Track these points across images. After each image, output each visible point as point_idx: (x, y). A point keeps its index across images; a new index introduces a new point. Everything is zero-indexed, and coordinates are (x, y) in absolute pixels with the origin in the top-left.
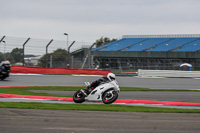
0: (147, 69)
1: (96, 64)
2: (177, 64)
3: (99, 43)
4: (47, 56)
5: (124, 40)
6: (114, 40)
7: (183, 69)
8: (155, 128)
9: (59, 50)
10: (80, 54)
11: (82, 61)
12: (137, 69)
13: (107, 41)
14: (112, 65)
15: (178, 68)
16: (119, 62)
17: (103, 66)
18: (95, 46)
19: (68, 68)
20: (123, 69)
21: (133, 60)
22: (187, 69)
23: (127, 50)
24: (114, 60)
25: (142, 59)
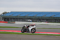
0: (18, 21)
1: (3, 20)
2: (27, 20)
3: (4, 13)
5: (11, 12)
6: (8, 13)
7: (29, 21)
8: (20, 39)
12: (15, 21)
13: (6, 13)
14: (7, 20)
15: (27, 21)
16: (9, 19)
17: (5, 20)
18: (2, 14)
20: (11, 21)
21: (14, 18)
22: (30, 21)
23: (12, 15)
25: (17, 18)
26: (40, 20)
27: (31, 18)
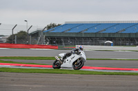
0: (82, 44)
2: (103, 42)
3: (49, 27)
4: (13, 36)
5: (66, 25)
6: (59, 25)
7: (107, 44)
8: (87, 85)
9: (22, 32)
10: (36, 34)
11: (37, 39)
12: (75, 45)
13: (54, 26)
14: (57, 42)
15: (103, 44)
16: (62, 40)
17: (51, 42)
18: (46, 29)
19: (28, 44)
20: (66, 45)
21: (72, 38)
22: (110, 45)
23: (68, 32)
24: (59, 38)
26: (131, 40)
27: (111, 36)
